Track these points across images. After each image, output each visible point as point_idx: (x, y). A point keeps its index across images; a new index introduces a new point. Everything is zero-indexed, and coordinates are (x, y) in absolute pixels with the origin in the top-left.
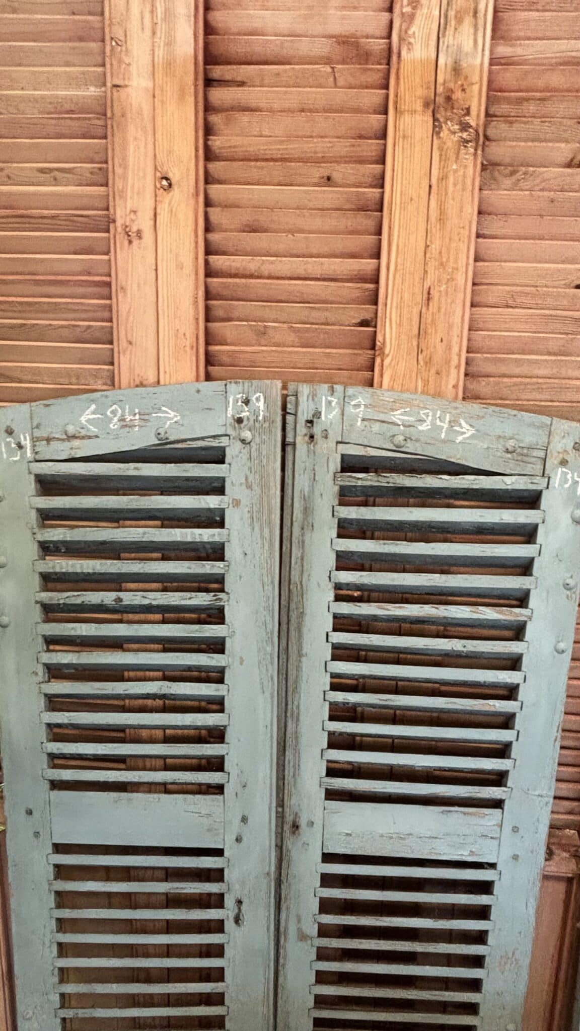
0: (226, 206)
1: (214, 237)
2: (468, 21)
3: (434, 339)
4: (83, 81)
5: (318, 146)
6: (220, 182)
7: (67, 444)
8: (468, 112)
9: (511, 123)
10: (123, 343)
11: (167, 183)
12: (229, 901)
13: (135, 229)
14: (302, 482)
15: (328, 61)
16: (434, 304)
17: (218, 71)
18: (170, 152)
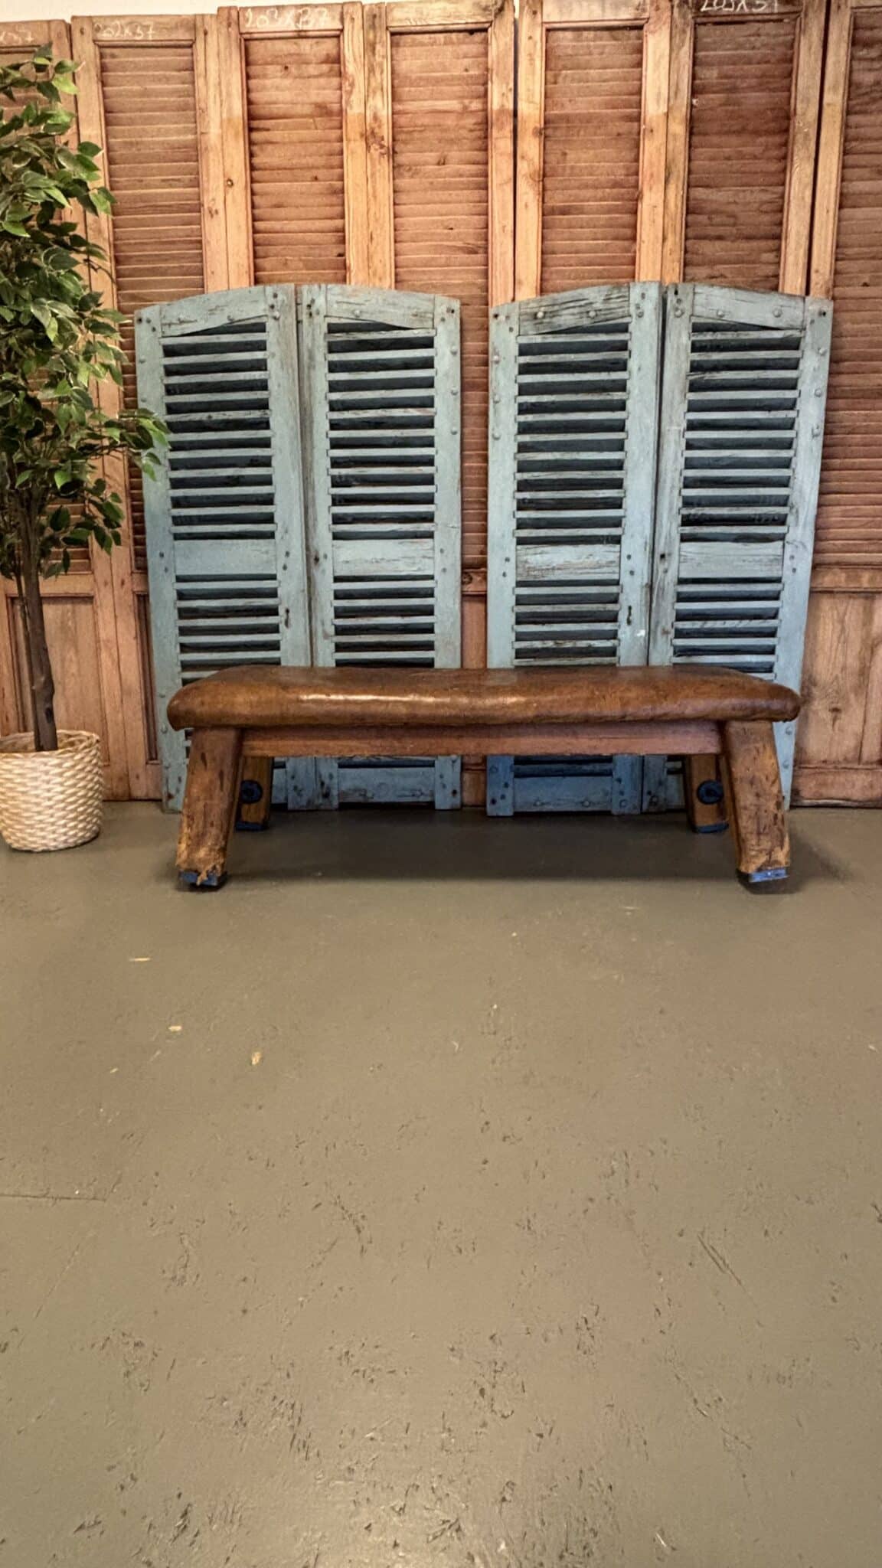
0: (263, 195)
1: (257, 211)
2: (379, 93)
3: (376, 260)
4: (186, 131)
5: (310, 161)
6: (259, 182)
7: (179, 327)
8: (383, 139)
10: (209, 274)
11: (230, 183)
12: (282, 611)
13: (214, 210)
14: (307, 341)
15: (311, 116)
16: (374, 242)
17: (255, 124)
18: (232, 166)
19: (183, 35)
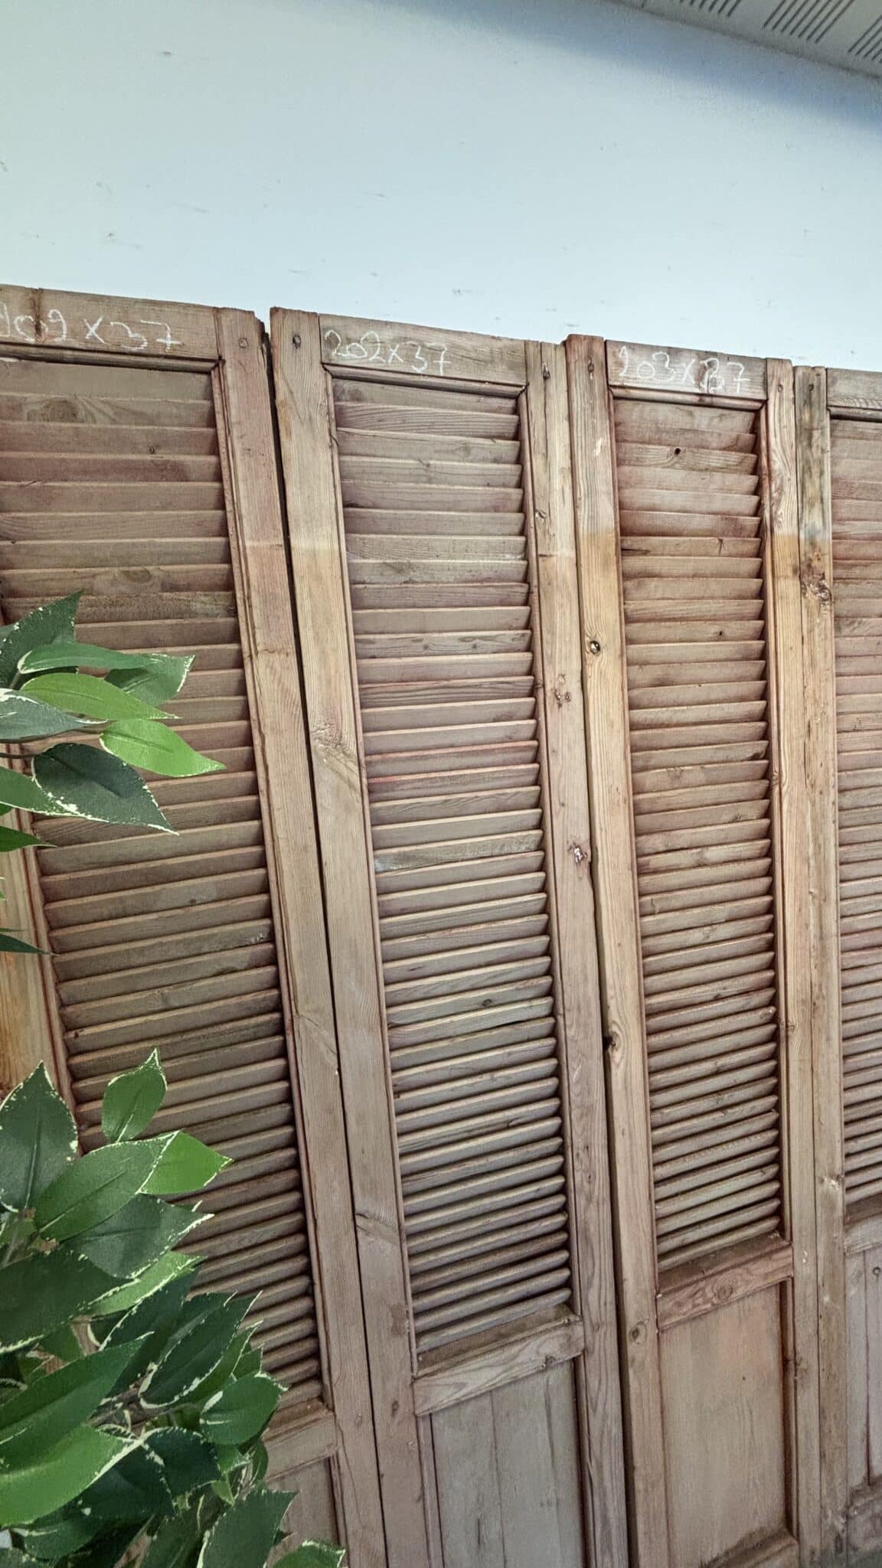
0: (643, 664)
1: (634, 693)
3: (816, 766)
4: (506, 550)
5: (710, 607)
6: (642, 642)
9: (848, 584)
10: (555, 805)
11: (594, 647)
13: (564, 692)
16: (813, 735)
17: (630, 543)
18: (597, 617)
19: (503, 376)
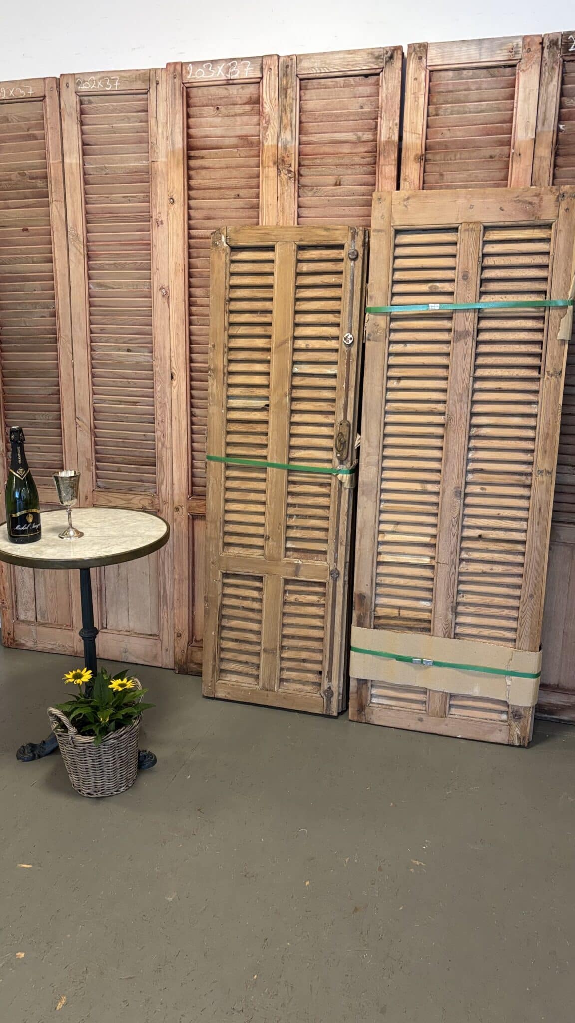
0: (196, 209)
1: (192, 222)
2: (289, 128)
4: (140, 160)
5: (233, 182)
6: (195, 199)
8: (291, 166)
9: (310, 168)
10: (155, 270)
11: (172, 201)
13: (160, 220)
15: (236, 147)
17: (193, 153)
18: (173, 188)
19: (139, 86)
